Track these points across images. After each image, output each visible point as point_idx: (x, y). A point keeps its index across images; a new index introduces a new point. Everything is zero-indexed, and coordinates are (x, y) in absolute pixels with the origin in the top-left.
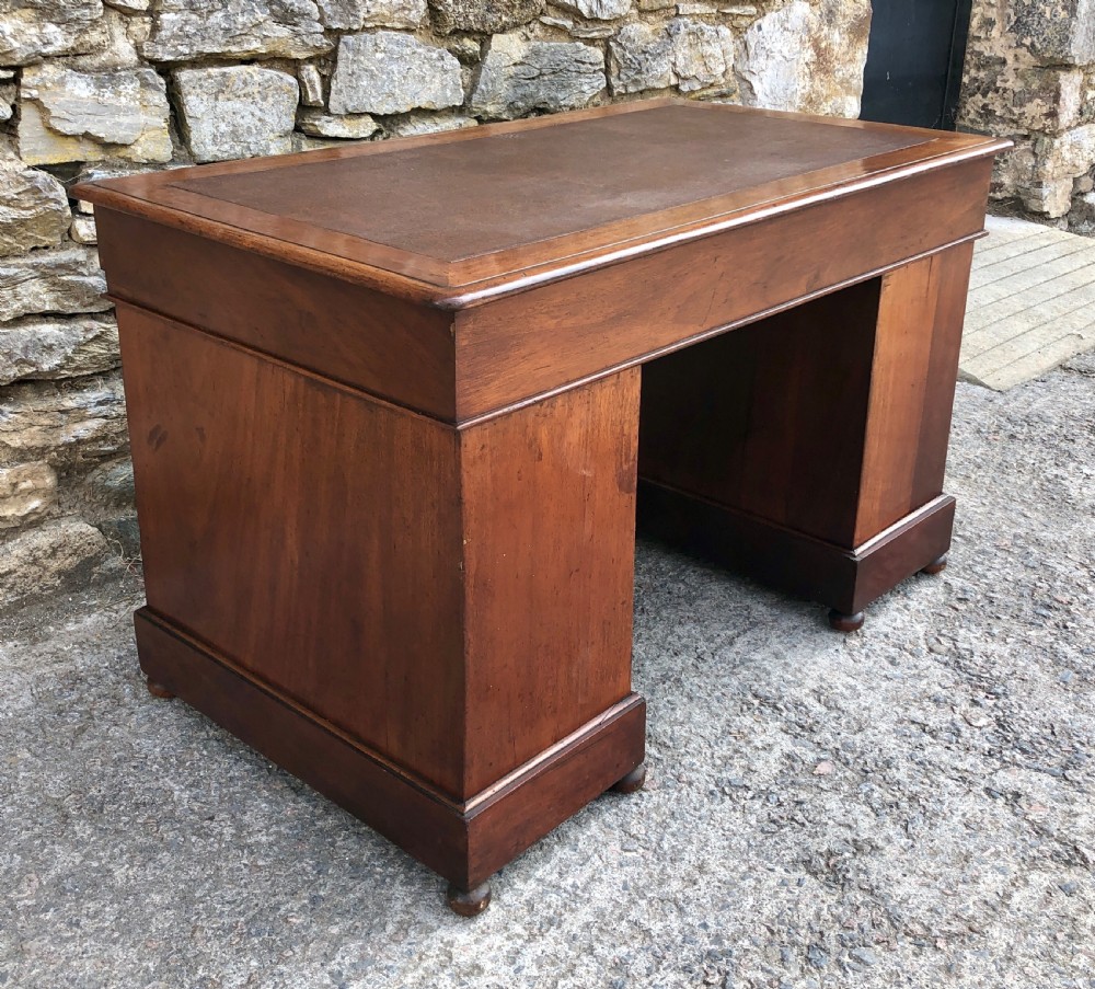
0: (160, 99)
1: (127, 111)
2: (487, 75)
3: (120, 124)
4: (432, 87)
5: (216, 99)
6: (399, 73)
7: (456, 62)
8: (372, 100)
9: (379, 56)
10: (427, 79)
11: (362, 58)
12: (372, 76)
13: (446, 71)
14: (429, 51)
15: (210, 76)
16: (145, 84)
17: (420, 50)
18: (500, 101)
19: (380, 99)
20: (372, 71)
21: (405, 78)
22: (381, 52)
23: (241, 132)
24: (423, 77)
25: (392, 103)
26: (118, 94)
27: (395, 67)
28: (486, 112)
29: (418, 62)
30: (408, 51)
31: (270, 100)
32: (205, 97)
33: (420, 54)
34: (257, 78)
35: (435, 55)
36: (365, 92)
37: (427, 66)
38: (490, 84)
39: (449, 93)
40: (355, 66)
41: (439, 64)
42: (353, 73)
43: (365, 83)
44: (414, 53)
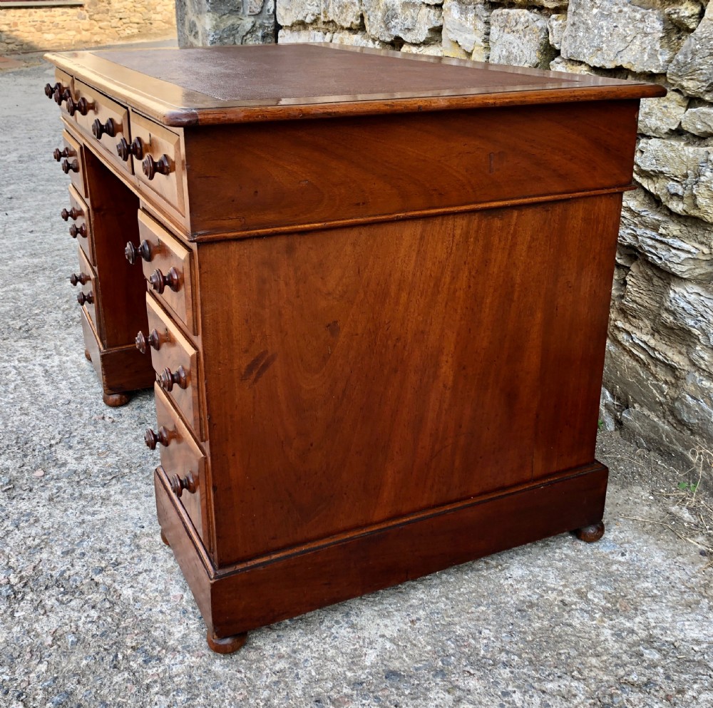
0: (481, 26)
1: (469, 31)
2: (690, 45)
3: (466, 38)
4: (633, 47)
5: (504, 31)
6: (608, 29)
7: (658, 26)
8: (585, 51)
9: (595, 11)
10: (629, 39)
11: (582, 12)
12: (588, 29)
13: (646, 34)
14: (634, 11)
15: (502, 14)
16: (476, 15)
17: (625, 9)
18: (701, 78)
19: (591, 51)
20: (588, 24)
21: (611, 35)
22: (597, 8)
23: (511, 58)
24: (626, 37)
25: (600, 58)
26: (466, 18)
27: (604, 23)
28: (683, 87)
29: (623, 21)
30: (616, 9)
31: (527, 37)
32: (498, 28)
33: (626, 13)
34: (522, 20)
35: (638, 16)
36: (581, 43)
37: (631, 26)
38: (690, 56)
39: (646, 57)
40: (576, 18)
41: (641, 25)
42: (574, 24)
43: (581, 34)
44: (621, 11)
